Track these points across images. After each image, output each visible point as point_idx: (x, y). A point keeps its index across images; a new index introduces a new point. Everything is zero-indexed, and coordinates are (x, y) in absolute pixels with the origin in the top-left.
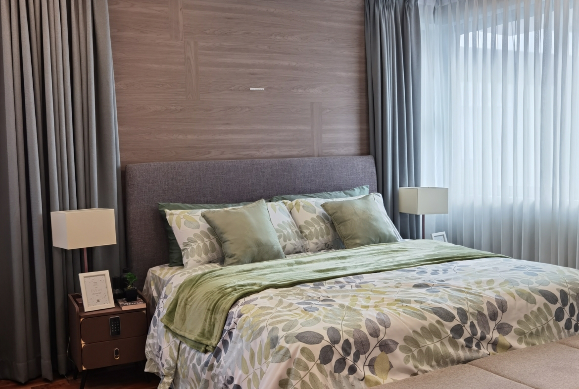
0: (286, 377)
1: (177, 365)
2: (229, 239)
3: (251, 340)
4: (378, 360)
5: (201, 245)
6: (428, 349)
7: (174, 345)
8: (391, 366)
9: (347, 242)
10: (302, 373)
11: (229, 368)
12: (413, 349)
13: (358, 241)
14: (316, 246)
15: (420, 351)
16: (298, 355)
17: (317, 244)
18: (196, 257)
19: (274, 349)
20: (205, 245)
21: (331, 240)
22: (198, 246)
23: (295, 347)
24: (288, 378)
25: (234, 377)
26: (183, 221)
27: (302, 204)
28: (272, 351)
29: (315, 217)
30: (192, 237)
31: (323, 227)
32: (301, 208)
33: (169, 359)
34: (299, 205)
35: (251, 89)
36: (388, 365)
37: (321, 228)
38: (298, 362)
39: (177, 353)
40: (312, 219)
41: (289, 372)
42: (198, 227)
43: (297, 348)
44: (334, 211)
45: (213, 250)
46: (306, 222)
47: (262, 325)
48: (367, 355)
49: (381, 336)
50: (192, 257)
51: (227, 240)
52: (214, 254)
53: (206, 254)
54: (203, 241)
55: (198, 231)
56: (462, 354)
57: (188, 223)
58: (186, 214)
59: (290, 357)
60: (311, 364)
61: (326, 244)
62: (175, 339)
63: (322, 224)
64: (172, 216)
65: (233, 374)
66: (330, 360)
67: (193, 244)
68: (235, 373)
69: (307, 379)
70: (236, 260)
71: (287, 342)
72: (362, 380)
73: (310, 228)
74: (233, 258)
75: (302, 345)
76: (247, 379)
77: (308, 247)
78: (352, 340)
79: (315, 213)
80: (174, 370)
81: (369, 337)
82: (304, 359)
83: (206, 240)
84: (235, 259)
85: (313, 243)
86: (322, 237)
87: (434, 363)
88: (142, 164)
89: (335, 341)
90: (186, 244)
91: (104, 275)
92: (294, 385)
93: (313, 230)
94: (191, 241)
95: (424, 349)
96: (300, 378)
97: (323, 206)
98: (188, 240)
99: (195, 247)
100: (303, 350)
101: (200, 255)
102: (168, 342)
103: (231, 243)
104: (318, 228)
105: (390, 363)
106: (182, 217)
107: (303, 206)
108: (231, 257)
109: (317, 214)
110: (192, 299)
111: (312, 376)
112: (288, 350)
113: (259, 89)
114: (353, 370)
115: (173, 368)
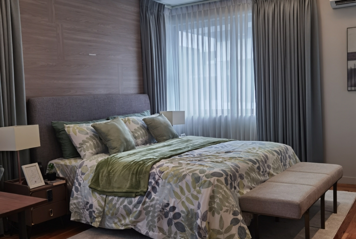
0: (212, 194)
1: (104, 210)
2: (111, 139)
3: (178, 182)
4: (240, 183)
5: (92, 144)
6: (253, 177)
7: (101, 199)
8: (244, 186)
9: (159, 139)
10: (221, 191)
11: (165, 199)
12: (248, 177)
13: (165, 138)
14: (142, 142)
15: (251, 178)
16: (216, 183)
17: (142, 141)
18: (90, 151)
19: (199, 183)
20: (94, 143)
21: (148, 139)
22: (90, 144)
23: (213, 179)
24: (213, 194)
25: (170, 203)
26: (77, 131)
27: (131, 120)
28: (197, 184)
29: (139, 127)
30: (85, 139)
31: (144, 132)
32: (131, 122)
33: (98, 207)
34: (130, 120)
35: (90, 54)
36: (243, 185)
37: (143, 132)
38: (217, 186)
39: (104, 203)
40: (138, 128)
41: (213, 191)
42: (87, 134)
43: (214, 180)
44: (151, 123)
45: (98, 147)
46: (135, 129)
47: (183, 174)
48: (236, 181)
49: (239, 172)
50: (88, 151)
51: (110, 139)
52: (99, 148)
53: (95, 149)
54: (92, 141)
55: (88, 136)
56: (262, 178)
57: (81, 131)
58: (78, 126)
59: (212, 184)
60: (223, 186)
61: (146, 141)
62: (101, 195)
63: (143, 130)
64: (69, 128)
65: (168, 201)
66: (228, 184)
67: (87, 144)
68: (170, 201)
69: (223, 193)
70: (118, 150)
71: (208, 178)
72: (238, 192)
73: (138, 133)
74: (115, 149)
75: (216, 178)
76: (181, 202)
77: (138, 143)
78: (232, 175)
79: (139, 124)
80: (103, 213)
81: (236, 173)
82: (219, 184)
83: (94, 141)
84: (116, 150)
85: (140, 141)
86: (144, 137)
87: (255, 183)
88: (39, 98)
89: (227, 175)
90: (81, 144)
91: (35, 166)
92: (218, 196)
93: (139, 134)
94: (84, 142)
95: (252, 177)
96: (221, 193)
97: (144, 120)
98: (83, 141)
99: (88, 145)
100: (218, 180)
101: (92, 150)
102: (96, 198)
103: (113, 141)
104: (142, 133)
105: (244, 184)
106: (76, 128)
107: (132, 121)
108: (114, 149)
109: (140, 125)
110: (113, 171)
111: (225, 191)
112: (210, 182)
113: (94, 55)
114: (235, 188)
115: (102, 212)
